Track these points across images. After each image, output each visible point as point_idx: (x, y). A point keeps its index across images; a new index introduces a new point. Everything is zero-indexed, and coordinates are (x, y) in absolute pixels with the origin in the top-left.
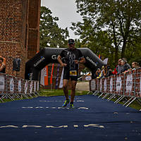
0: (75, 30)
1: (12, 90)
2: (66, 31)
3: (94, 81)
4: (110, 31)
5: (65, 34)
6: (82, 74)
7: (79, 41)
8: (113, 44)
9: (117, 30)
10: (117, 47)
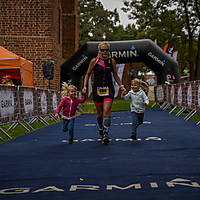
0: (129, 13)
1: (44, 109)
2: (115, 14)
3: (161, 88)
4: (179, 10)
5: (113, 19)
6: (140, 74)
7: (134, 26)
8: (184, 29)
9: (190, 8)
10: (191, 34)
